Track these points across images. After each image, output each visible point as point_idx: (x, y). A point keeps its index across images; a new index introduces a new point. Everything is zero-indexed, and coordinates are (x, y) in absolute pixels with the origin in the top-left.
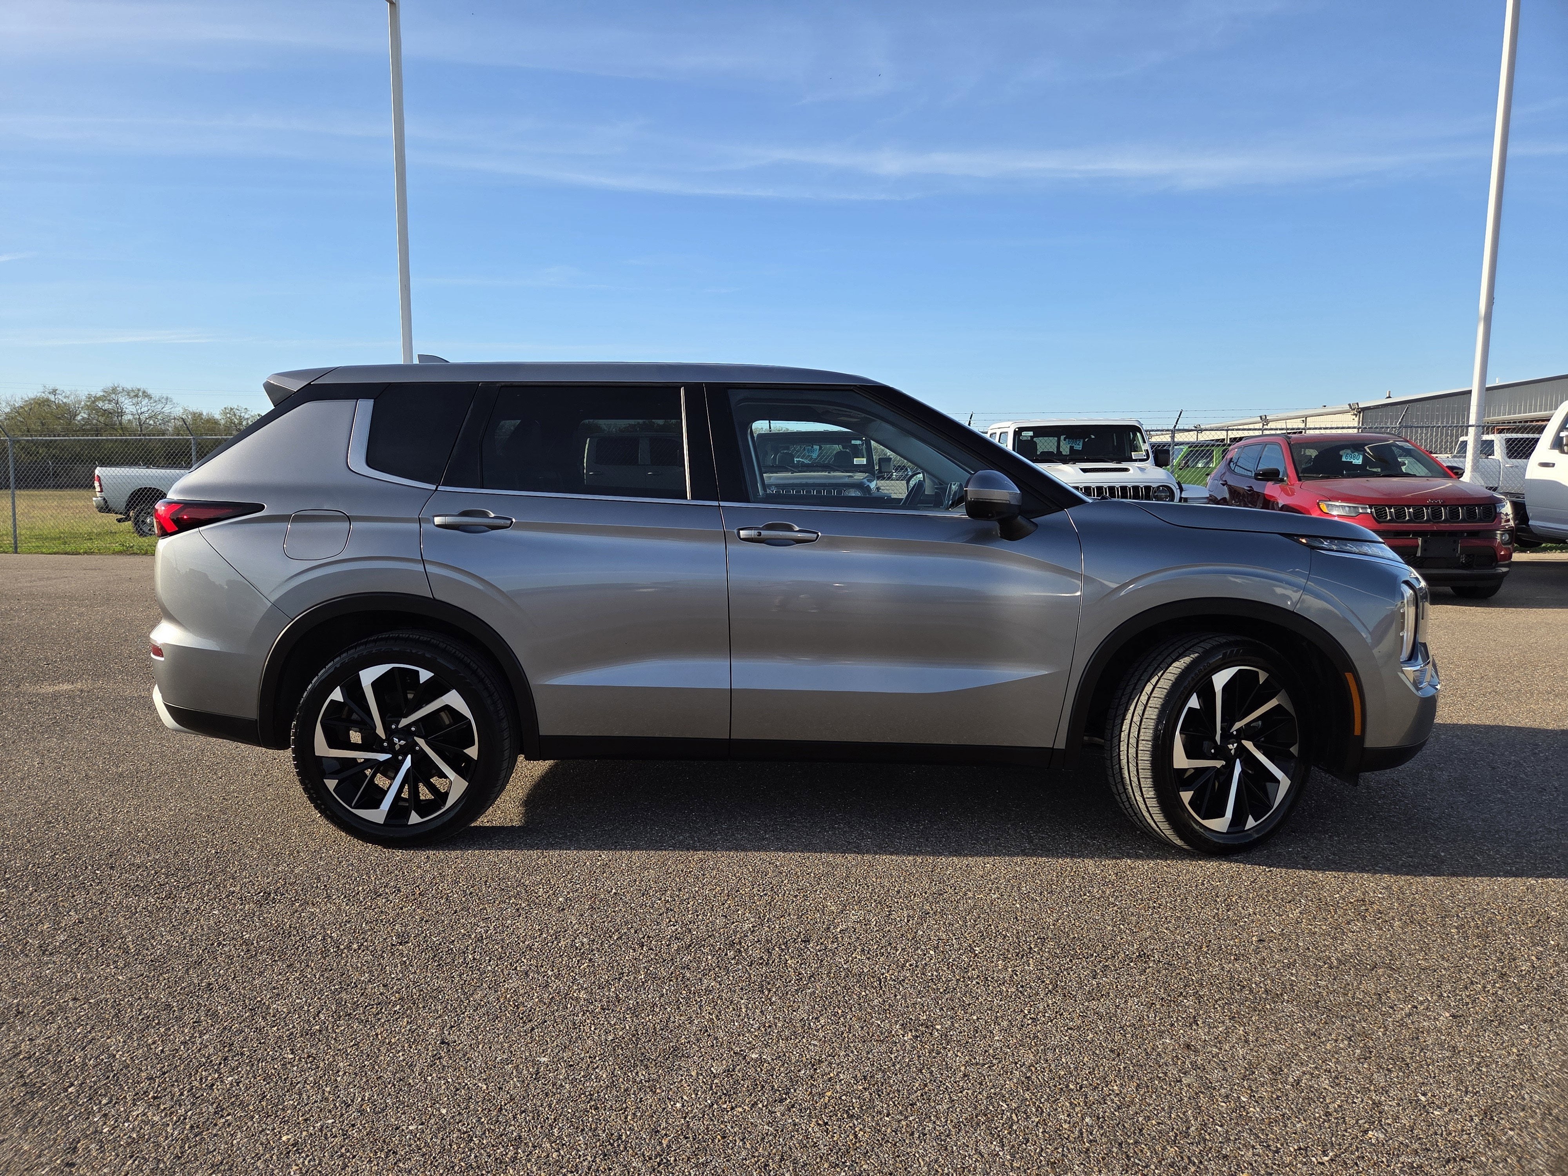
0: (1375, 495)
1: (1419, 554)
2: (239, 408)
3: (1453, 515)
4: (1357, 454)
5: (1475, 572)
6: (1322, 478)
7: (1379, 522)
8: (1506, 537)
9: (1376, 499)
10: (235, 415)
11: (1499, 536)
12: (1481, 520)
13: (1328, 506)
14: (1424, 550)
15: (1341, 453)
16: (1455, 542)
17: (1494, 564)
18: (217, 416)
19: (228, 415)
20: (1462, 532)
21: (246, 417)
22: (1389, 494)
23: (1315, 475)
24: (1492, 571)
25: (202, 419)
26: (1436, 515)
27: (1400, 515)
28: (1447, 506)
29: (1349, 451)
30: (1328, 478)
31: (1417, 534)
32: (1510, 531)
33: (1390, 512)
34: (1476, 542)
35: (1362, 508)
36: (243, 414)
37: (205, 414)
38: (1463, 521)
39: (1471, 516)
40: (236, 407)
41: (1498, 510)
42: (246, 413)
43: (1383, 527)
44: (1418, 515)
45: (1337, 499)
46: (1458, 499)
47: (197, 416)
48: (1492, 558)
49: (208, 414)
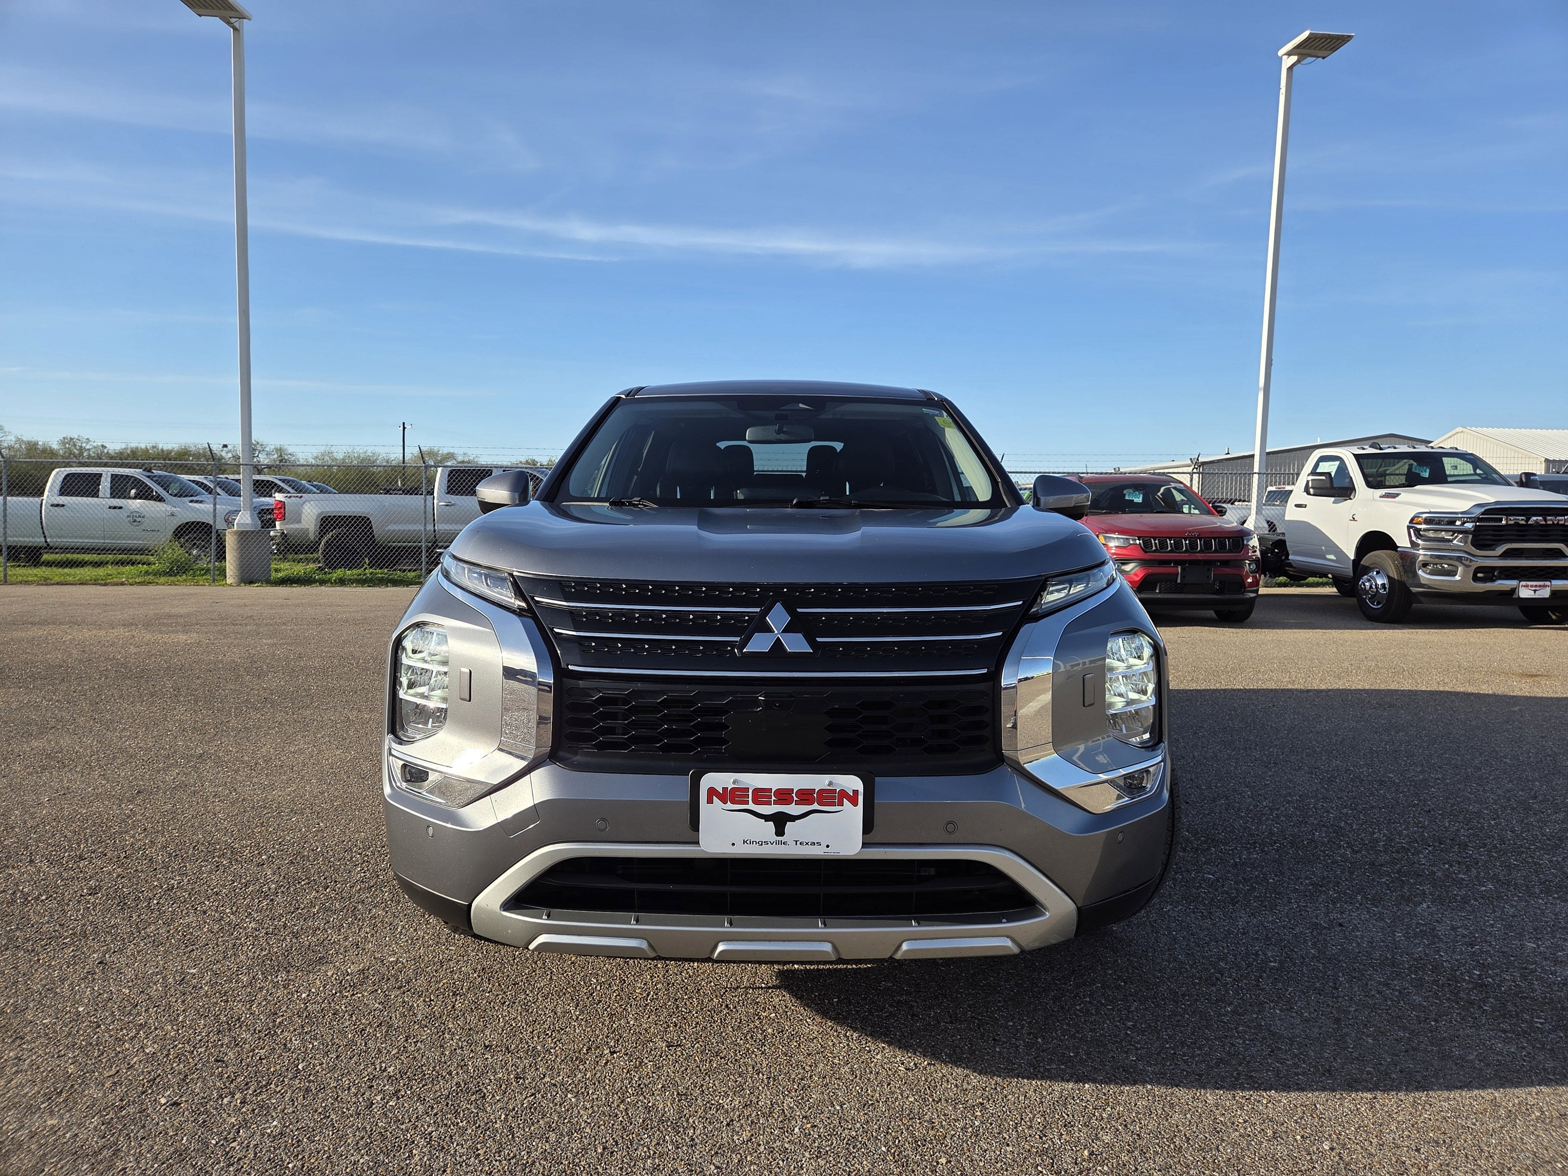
0: (1143, 528)
1: (1179, 581)
2: (80, 439)
3: (1207, 546)
4: (1137, 493)
5: (1227, 597)
6: (1105, 513)
7: (1146, 552)
8: (1253, 566)
9: (1146, 531)
10: (75, 445)
11: (1248, 566)
12: (1230, 551)
13: (1105, 538)
14: (1183, 577)
15: (1125, 492)
16: (1208, 570)
17: (1243, 590)
18: (55, 446)
19: (67, 446)
20: (1215, 561)
21: (88, 447)
22: (1155, 528)
23: (1099, 511)
24: (1241, 596)
25: (36, 449)
26: (1193, 546)
27: (1163, 545)
28: (1202, 538)
29: (1131, 491)
30: (1110, 513)
31: (1177, 563)
32: (1257, 561)
33: (1155, 543)
34: (1227, 570)
35: (1133, 540)
36: (84, 445)
37: (40, 443)
38: (1216, 551)
39: (1221, 547)
40: (76, 437)
41: (1245, 542)
42: (87, 443)
43: (1147, 556)
44: (1177, 546)
45: (1114, 532)
46: (1212, 532)
47: (32, 447)
48: (1241, 586)
49: (44, 444)
